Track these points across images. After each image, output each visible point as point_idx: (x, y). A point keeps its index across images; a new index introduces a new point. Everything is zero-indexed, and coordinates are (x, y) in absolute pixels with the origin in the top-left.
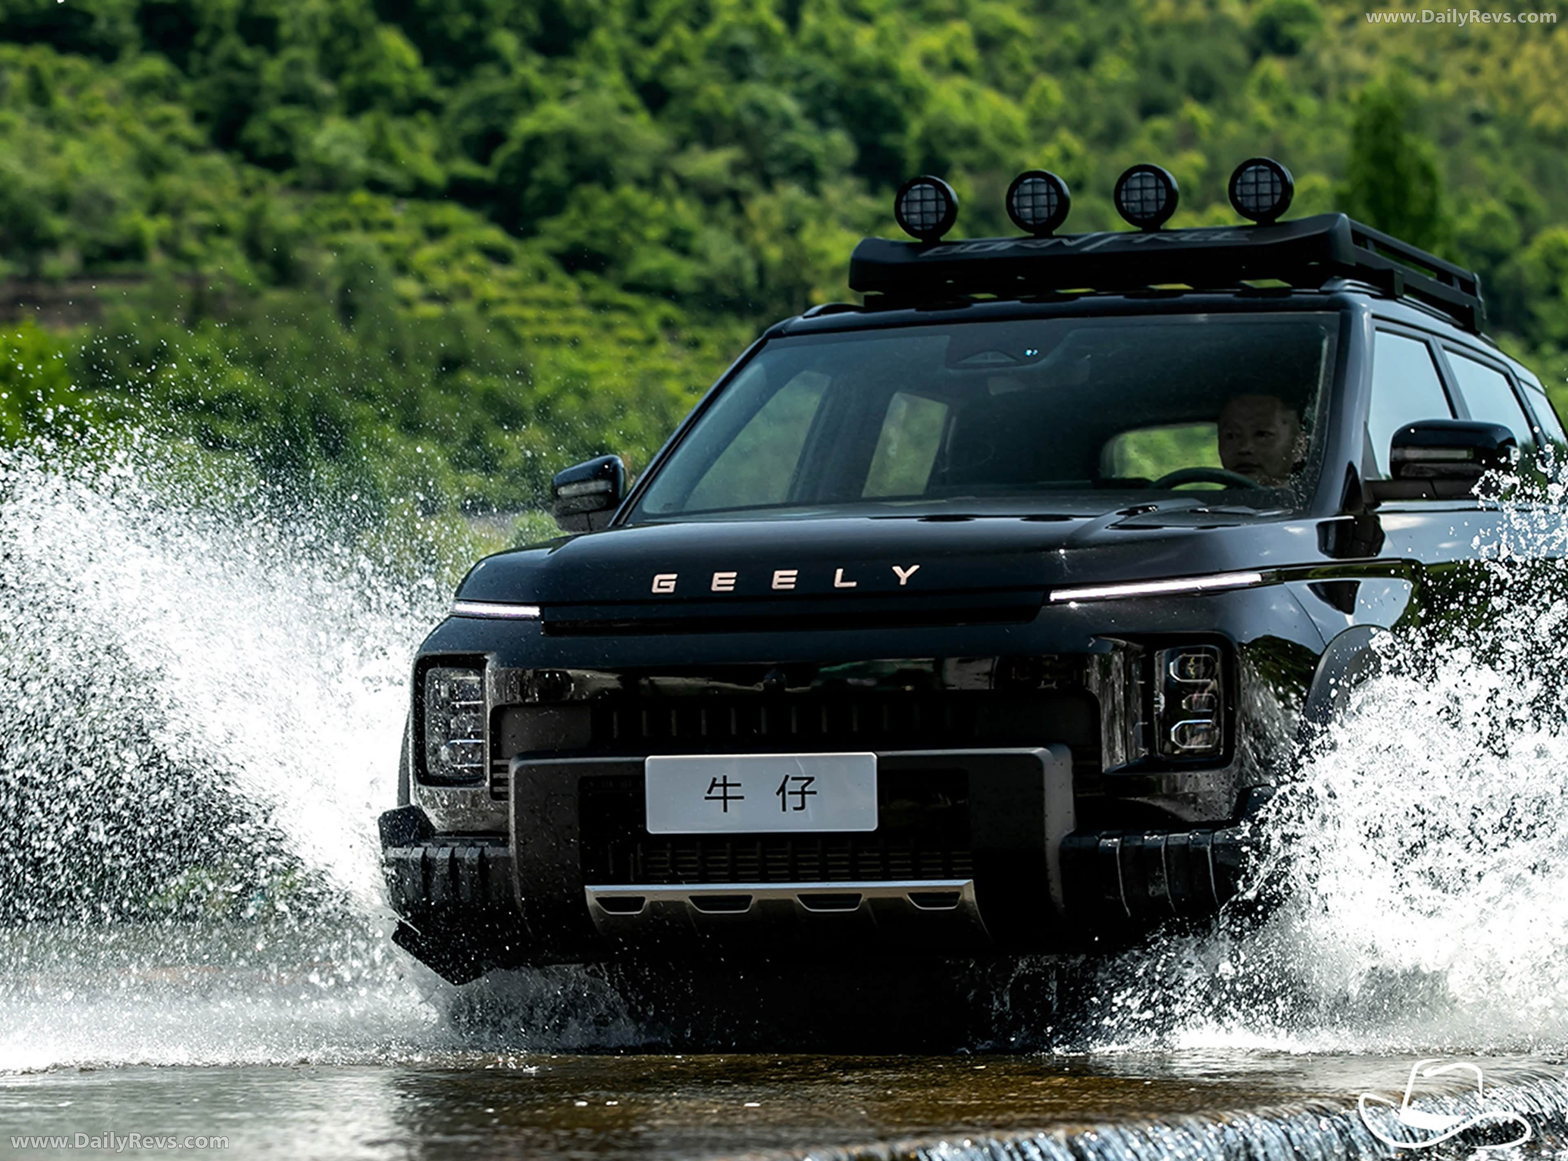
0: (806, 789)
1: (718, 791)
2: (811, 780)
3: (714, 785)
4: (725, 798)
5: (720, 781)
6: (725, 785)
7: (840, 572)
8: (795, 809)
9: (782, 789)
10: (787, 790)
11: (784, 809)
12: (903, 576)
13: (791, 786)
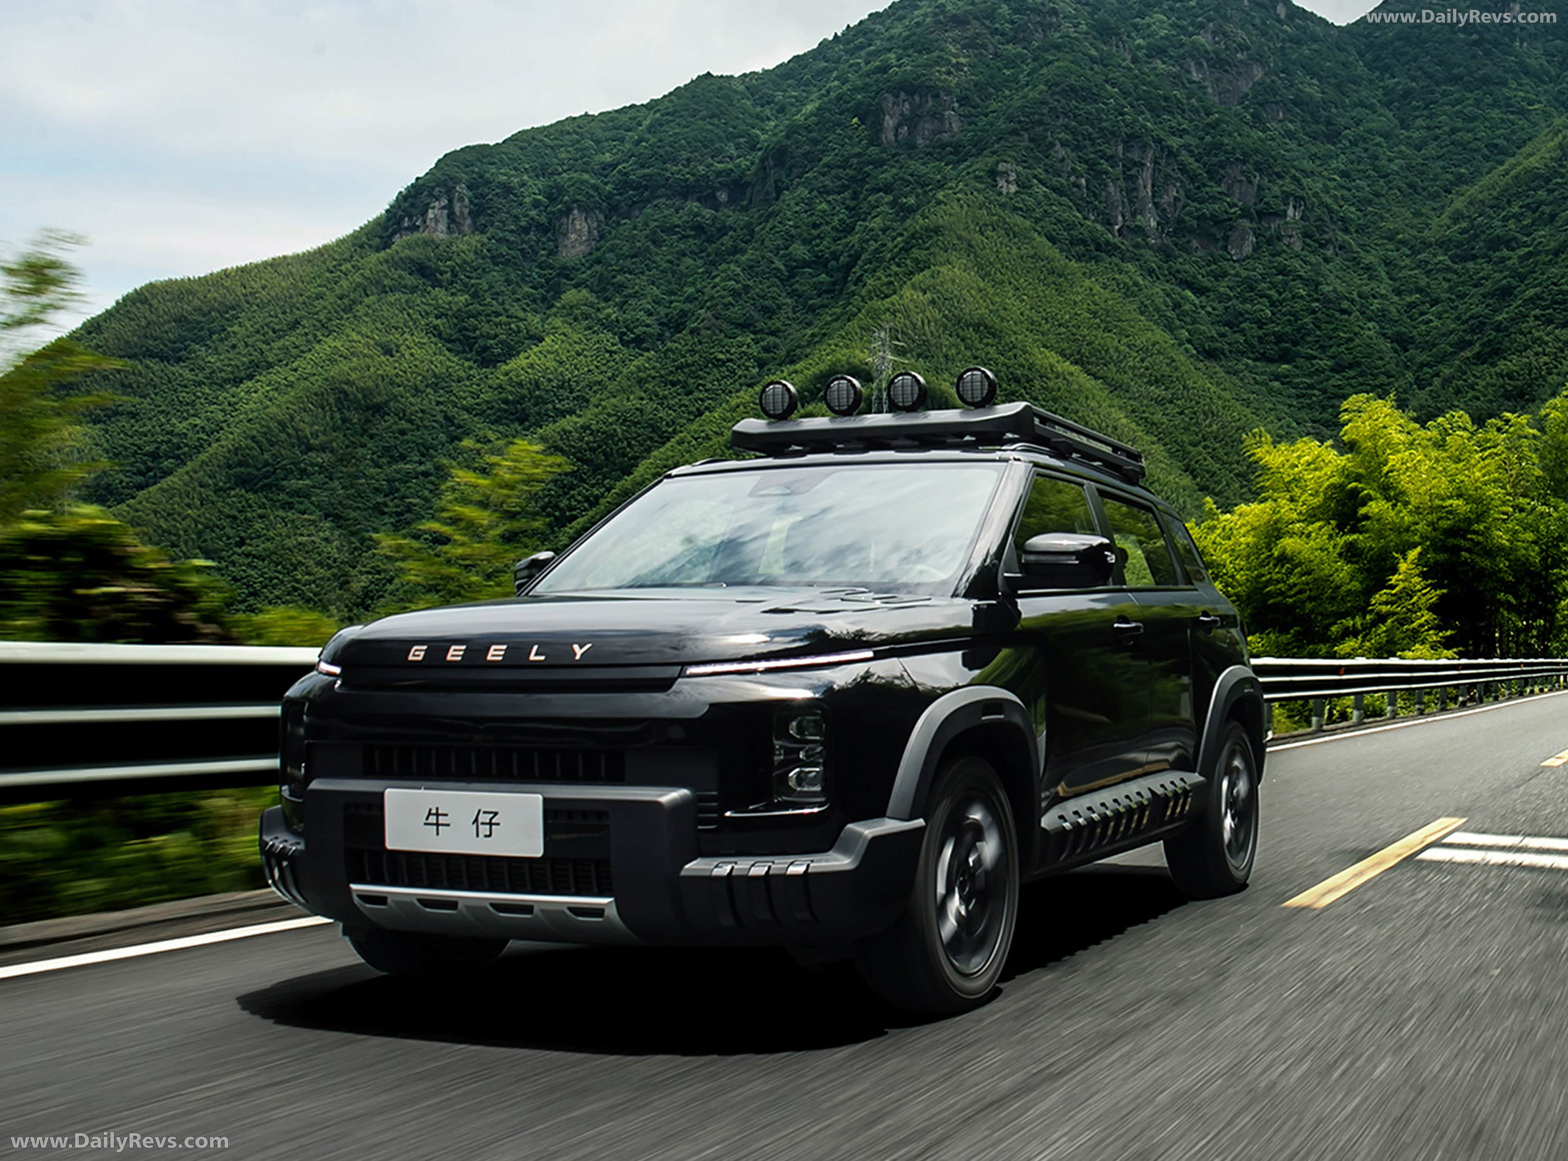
0: (494, 821)
1: (433, 819)
2: (496, 814)
3: (430, 814)
4: (437, 824)
5: (434, 811)
6: (437, 815)
7: (535, 647)
8: (486, 836)
9: (476, 820)
10: (480, 820)
11: (478, 835)
12: (579, 651)
13: (483, 818)
